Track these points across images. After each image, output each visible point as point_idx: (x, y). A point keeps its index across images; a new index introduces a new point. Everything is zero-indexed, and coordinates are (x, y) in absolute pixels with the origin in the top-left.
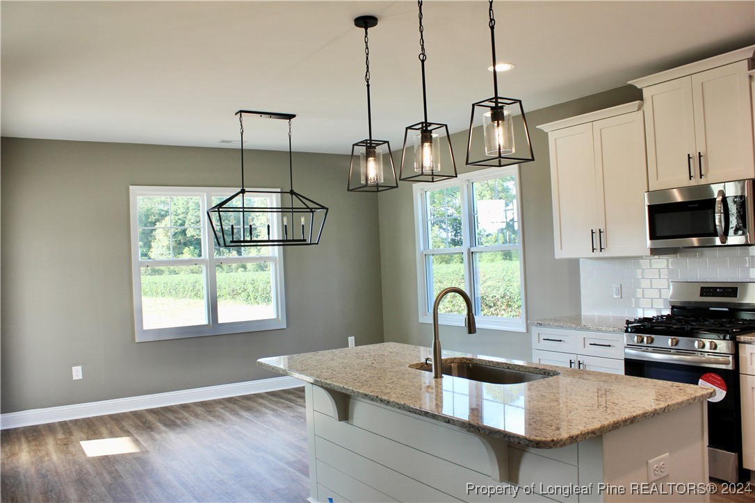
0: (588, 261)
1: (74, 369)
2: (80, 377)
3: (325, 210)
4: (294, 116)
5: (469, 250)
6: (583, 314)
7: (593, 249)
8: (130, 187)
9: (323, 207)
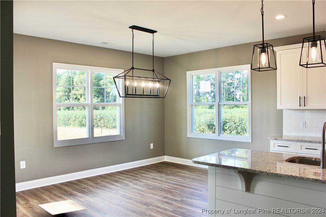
0: (288, 111)
1: (21, 162)
2: (24, 167)
3: (169, 81)
4: (156, 32)
5: (219, 104)
6: (283, 134)
7: (300, 105)
8: (53, 63)
9: (168, 79)
